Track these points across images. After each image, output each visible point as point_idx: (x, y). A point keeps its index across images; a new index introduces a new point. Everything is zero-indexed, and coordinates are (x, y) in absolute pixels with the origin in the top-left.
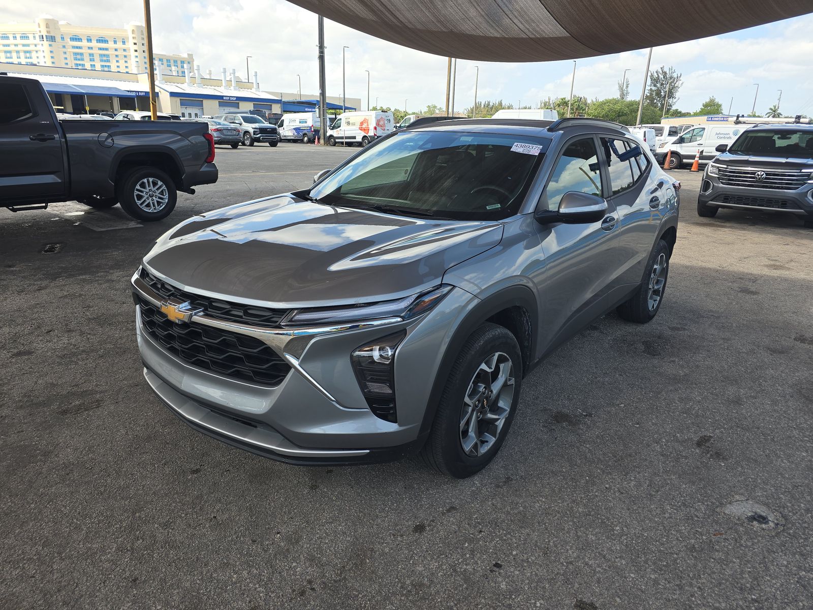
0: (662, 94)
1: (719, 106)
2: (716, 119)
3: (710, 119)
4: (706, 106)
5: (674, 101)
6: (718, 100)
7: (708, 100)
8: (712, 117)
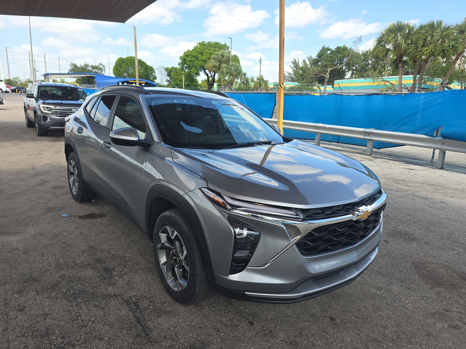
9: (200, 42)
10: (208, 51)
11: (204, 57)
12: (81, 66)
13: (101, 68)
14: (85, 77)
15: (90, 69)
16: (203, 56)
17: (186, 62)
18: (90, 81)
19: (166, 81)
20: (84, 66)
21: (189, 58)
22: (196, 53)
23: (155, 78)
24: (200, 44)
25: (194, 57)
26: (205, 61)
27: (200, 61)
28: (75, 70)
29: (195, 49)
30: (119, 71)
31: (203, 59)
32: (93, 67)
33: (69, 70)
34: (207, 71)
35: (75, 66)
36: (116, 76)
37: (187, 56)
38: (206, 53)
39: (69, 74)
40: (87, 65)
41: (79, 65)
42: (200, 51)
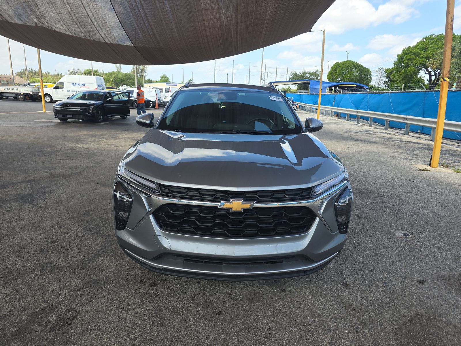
0: (139, 70)
1: (168, 78)
2: (170, 84)
3: (167, 84)
4: (162, 78)
5: (146, 74)
6: (167, 75)
7: (162, 75)
8: (168, 84)
9: (427, 36)
10: (435, 46)
11: (428, 53)
12: (301, 74)
13: (317, 74)
14: (302, 84)
15: (307, 75)
16: (426, 52)
17: (403, 60)
18: (306, 87)
19: (384, 84)
20: (303, 73)
21: (408, 56)
22: (418, 50)
23: (370, 81)
24: (426, 38)
25: (414, 54)
26: (428, 58)
27: (421, 58)
28: (295, 78)
29: (417, 45)
30: (334, 76)
31: (426, 55)
32: (311, 74)
33: (290, 78)
34: (429, 69)
35: (295, 74)
36: (330, 81)
37: (406, 54)
38: (431, 47)
39: (289, 81)
40: (305, 73)
41: (298, 73)
42: (424, 47)
